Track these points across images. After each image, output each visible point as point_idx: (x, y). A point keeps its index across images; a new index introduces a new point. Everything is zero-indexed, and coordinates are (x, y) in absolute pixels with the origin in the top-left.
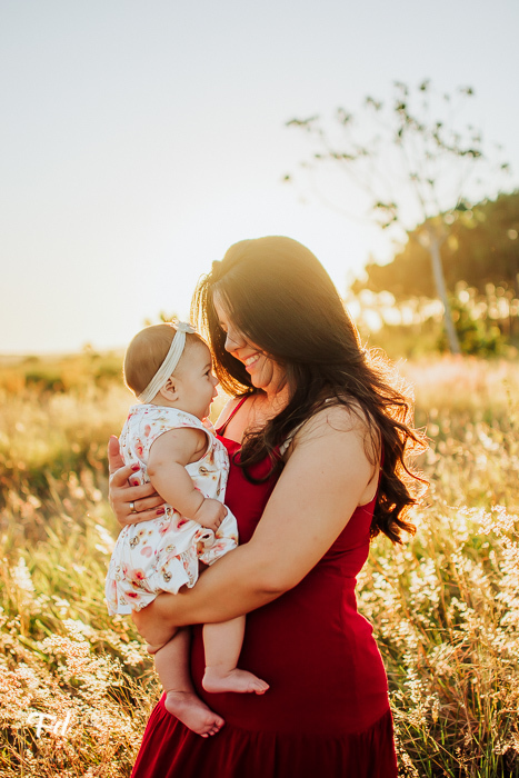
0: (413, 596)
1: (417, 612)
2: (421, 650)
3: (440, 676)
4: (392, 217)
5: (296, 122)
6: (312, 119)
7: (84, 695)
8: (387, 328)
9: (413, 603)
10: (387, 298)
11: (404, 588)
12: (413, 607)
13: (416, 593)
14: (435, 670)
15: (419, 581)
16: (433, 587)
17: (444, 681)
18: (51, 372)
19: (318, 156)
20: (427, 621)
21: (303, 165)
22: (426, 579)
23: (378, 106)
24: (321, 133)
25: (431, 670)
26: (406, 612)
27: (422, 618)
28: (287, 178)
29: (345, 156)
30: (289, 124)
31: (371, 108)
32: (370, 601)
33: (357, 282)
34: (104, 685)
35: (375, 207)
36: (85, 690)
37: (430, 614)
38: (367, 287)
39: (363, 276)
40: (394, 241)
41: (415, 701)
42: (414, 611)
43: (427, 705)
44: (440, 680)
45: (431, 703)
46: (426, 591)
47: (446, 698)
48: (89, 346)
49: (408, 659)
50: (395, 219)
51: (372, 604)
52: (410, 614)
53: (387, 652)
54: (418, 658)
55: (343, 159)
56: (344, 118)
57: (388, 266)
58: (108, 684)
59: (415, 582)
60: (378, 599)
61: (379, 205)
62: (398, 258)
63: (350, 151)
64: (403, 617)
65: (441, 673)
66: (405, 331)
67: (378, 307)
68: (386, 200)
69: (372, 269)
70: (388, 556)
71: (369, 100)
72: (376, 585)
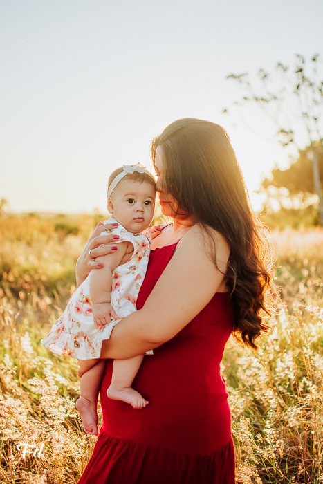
0: (277, 374)
1: (279, 385)
2: (279, 409)
3: (290, 428)
4: (290, 140)
5: (233, 76)
6: (243, 75)
7: (48, 421)
8: (283, 210)
9: (276, 378)
10: (285, 191)
11: (272, 369)
12: (276, 381)
13: (279, 373)
14: (287, 423)
15: (282, 364)
16: (291, 369)
17: (293, 430)
18: (71, 223)
19: (245, 98)
20: (285, 391)
21: (236, 103)
22: (286, 363)
23: (285, 70)
24: (248, 84)
25: (285, 423)
26: (272, 384)
27: (281, 388)
28: (225, 111)
29: (262, 99)
30: (228, 77)
31: (280, 70)
32: (250, 376)
33: (266, 180)
34: (62, 416)
35: (279, 132)
36: (51, 418)
37: (287, 387)
38: (272, 184)
39: (270, 177)
40: (290, 156)
41: (269, 442)
42: (277, 384)
43: (277, 445)
44: (290, 430)
45: (280, 444)
46: (286, 372)
47: (293, 443)
48: (97, 210)
49: (270, 415)
50: (291, 141)
51: (252, 378)
52: (274, 386)
53: (256, 409)
54: (277, 415)
55: (261, 102)
56: (263, 76)
57: (286, 172)
58: (67, 415)
59: (279, 366)
60: (256, 375)
61: (282, 131)
62: (293, 167)
63: (266, 96)
64: (269, 387)
65: (291, 426)
66: (294, 213)
67: (278, 196)
68: (286, 129)
69: (276, 172)
70: (263, 347)
71: (280, 64)
72: (253, 365)
